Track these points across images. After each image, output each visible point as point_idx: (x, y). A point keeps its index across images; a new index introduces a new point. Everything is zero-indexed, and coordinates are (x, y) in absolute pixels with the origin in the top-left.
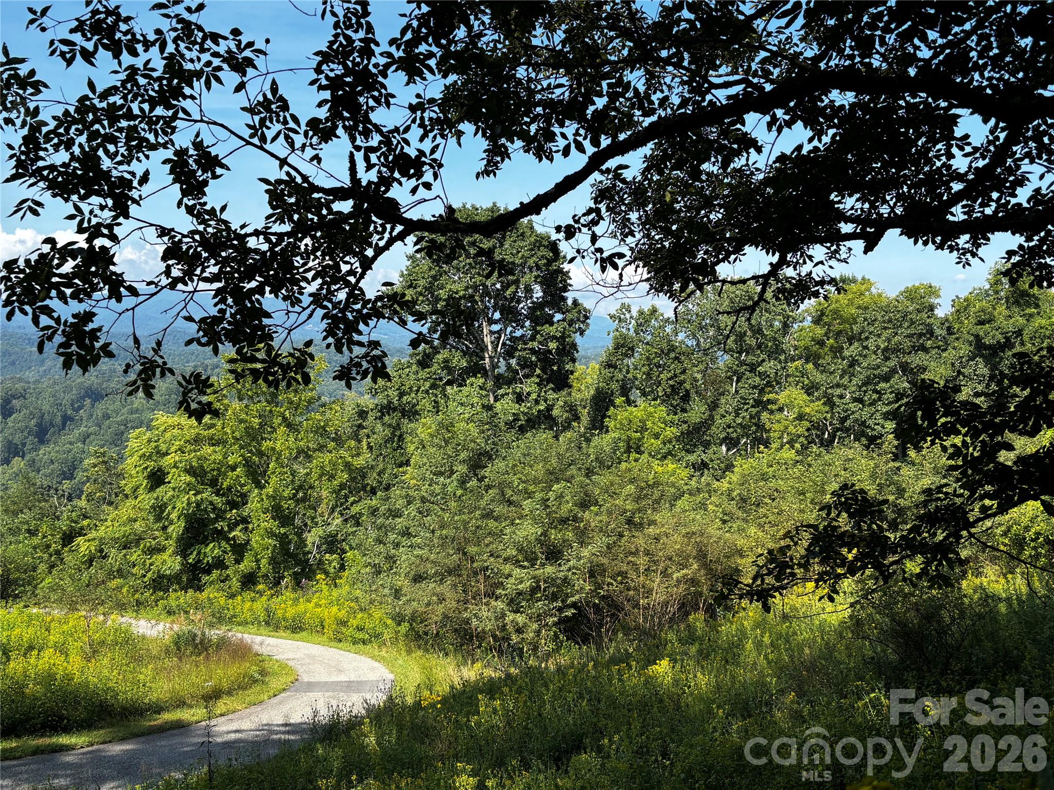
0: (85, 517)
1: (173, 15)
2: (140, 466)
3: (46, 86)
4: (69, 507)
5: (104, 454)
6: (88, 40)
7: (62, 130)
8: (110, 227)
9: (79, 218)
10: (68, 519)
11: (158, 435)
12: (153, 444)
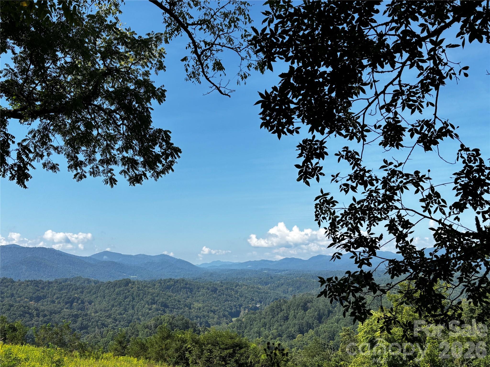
0: (342, 360)
1: (388, 169)
2: (365, 337)
3: (337, 202)
4: (334, 355)
5: (348, 330)
6: (354, 182)
7: (344, 219)
8: (368, 259)
9: (355, 257)
10: (335, 361)
11: (372, 322)
12: (370, 326)
